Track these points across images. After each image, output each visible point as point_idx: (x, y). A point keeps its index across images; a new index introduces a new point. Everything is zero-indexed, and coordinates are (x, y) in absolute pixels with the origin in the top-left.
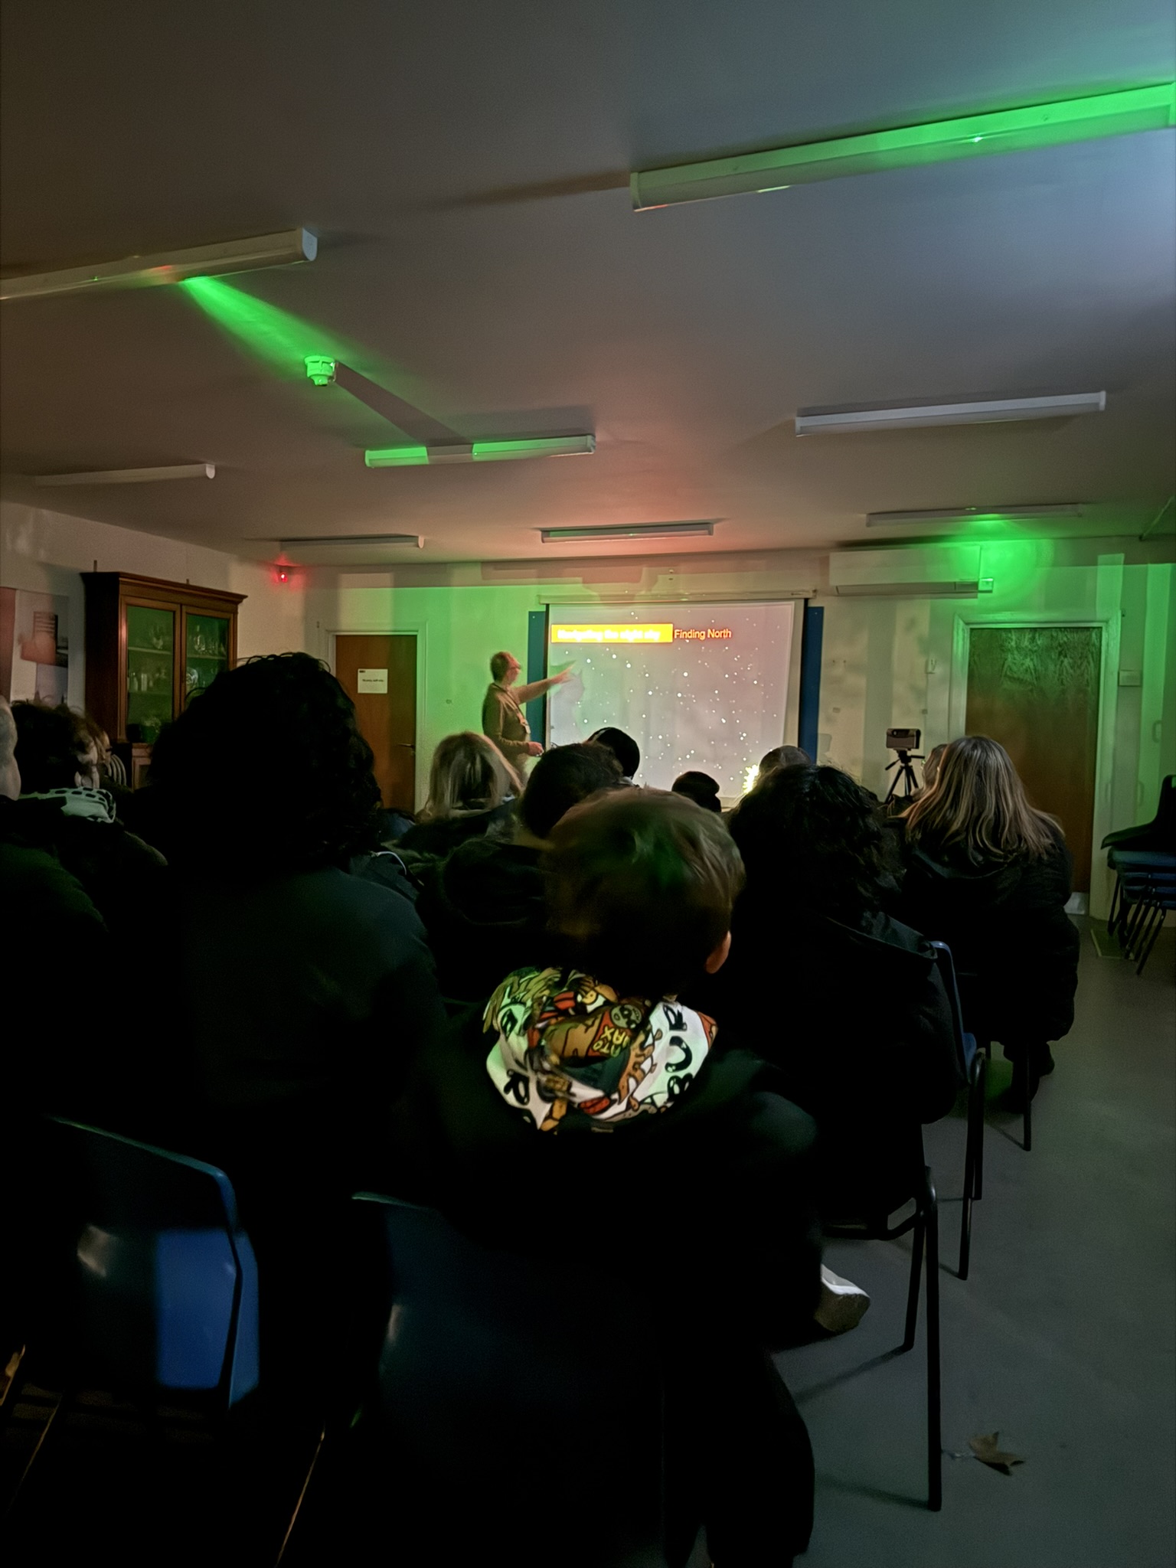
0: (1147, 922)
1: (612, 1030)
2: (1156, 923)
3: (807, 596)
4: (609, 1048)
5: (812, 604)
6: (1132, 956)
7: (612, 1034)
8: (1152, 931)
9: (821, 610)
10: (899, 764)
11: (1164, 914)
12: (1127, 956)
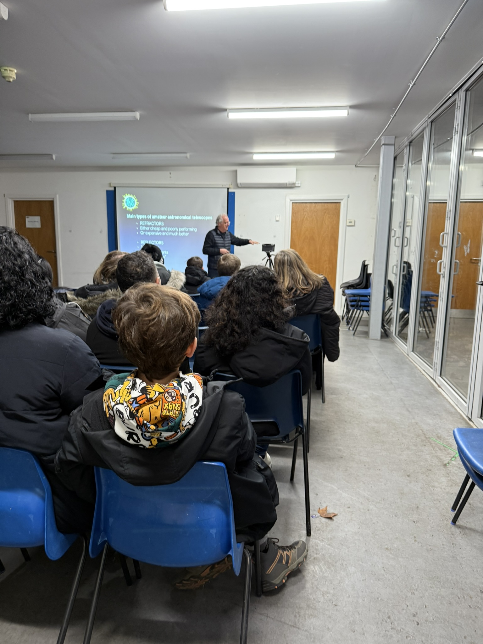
0: (357, 316)
1: (168, 404)
2: (360, 316)
3: (228, 187)
4: (169, 413)
5: (230, 190)
6: (351, 329)
7: (168, 406)
8: (359, 319)
9: (234, 193)
10: (267, 258)
11: (363, 312)
12: (349, 329)
